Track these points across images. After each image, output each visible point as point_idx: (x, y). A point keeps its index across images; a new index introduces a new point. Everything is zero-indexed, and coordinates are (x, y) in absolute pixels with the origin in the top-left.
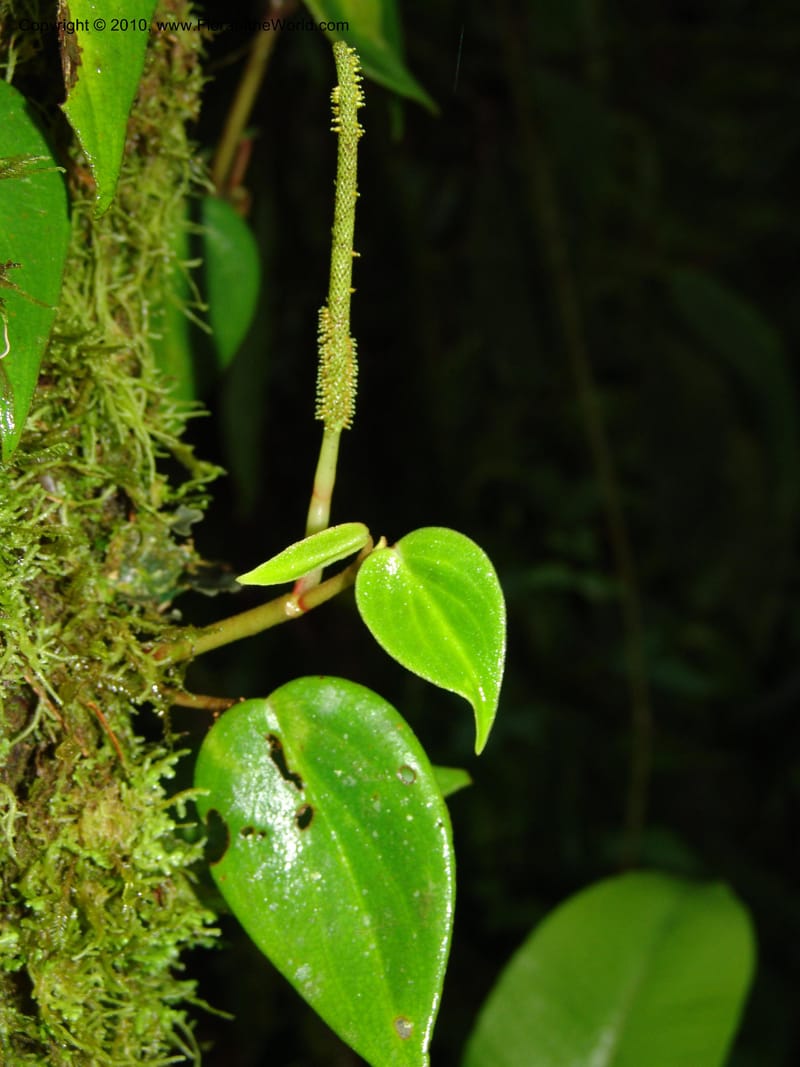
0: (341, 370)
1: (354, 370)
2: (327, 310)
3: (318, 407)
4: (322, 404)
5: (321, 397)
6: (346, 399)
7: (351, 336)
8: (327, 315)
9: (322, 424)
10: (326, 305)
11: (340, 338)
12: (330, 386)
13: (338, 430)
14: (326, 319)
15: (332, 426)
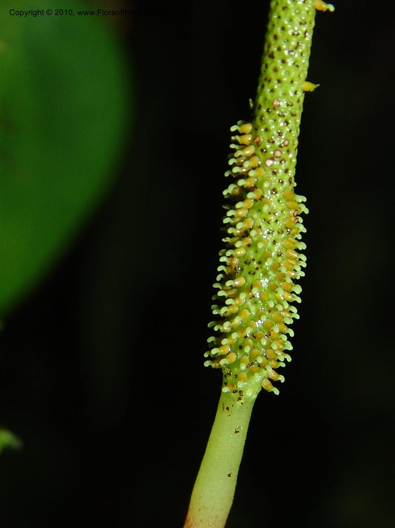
0: (268, 263)
1: (297, 267)
2: (248, 127)
3: (211, 339)
4: (221, 335)
5: (221, 319)
6: (276, 330)
7: (297, 191)
8: (248, 139)
9: (217, 378)
10: (249, 116)
11: (274, 191)
12: (243, 296)
13: (251, 394)
14: (244, 146)
15: (240, 385)
